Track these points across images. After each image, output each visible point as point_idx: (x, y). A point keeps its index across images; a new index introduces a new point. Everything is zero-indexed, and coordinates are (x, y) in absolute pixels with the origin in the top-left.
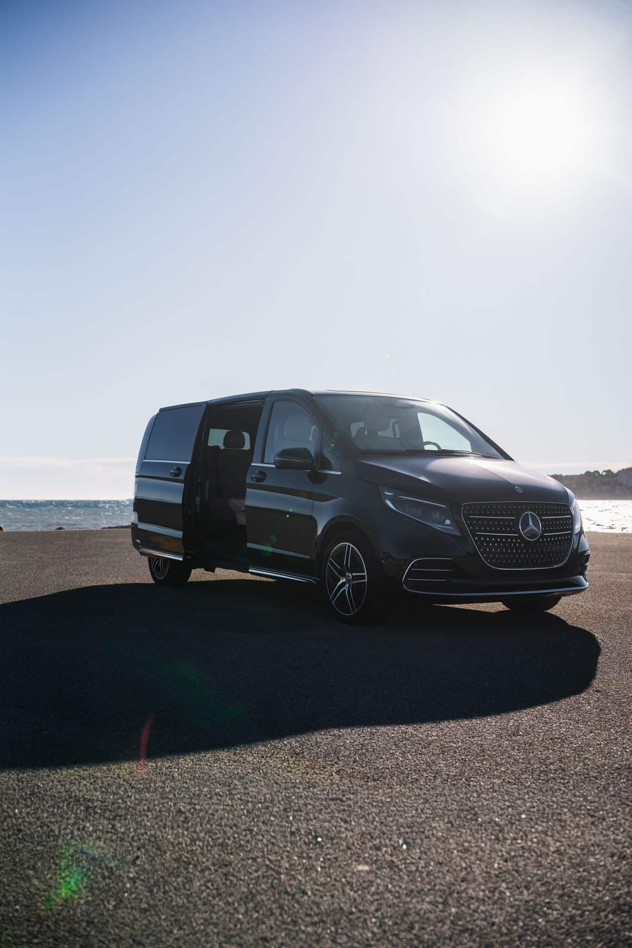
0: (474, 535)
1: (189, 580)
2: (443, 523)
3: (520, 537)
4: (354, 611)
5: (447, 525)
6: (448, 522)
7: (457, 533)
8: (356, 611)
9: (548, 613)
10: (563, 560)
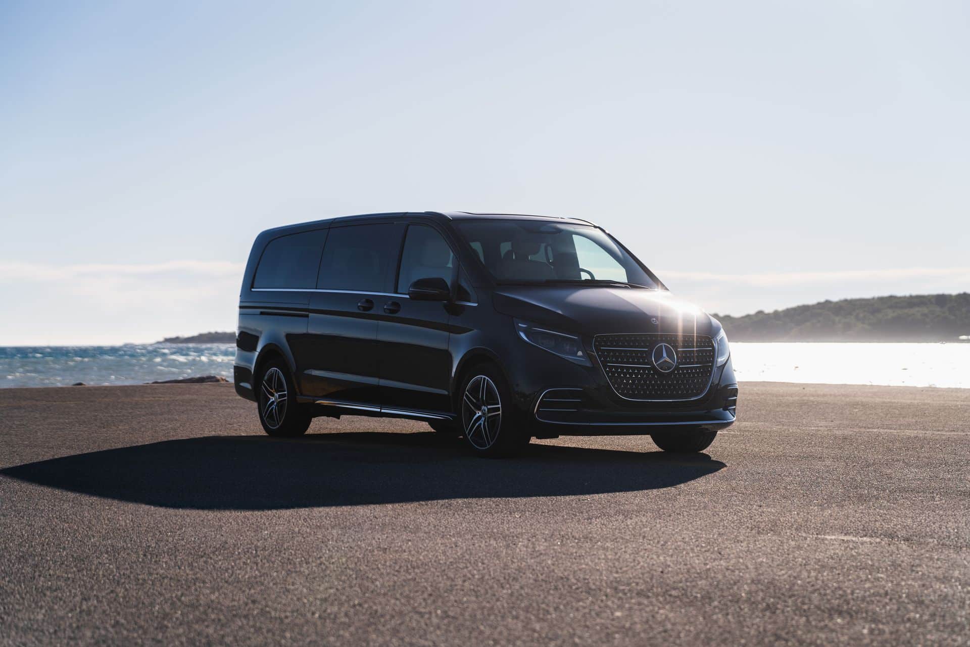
0: (605, 366)
1: (306, 433)
2: (575, 354)
3: (653, 368)
4: (489, 444)
5: (579, 357)
6: (580, 353)
7: (588, 364)
8: (491, 443)
9: (703, 454)
10: (702, 392)
